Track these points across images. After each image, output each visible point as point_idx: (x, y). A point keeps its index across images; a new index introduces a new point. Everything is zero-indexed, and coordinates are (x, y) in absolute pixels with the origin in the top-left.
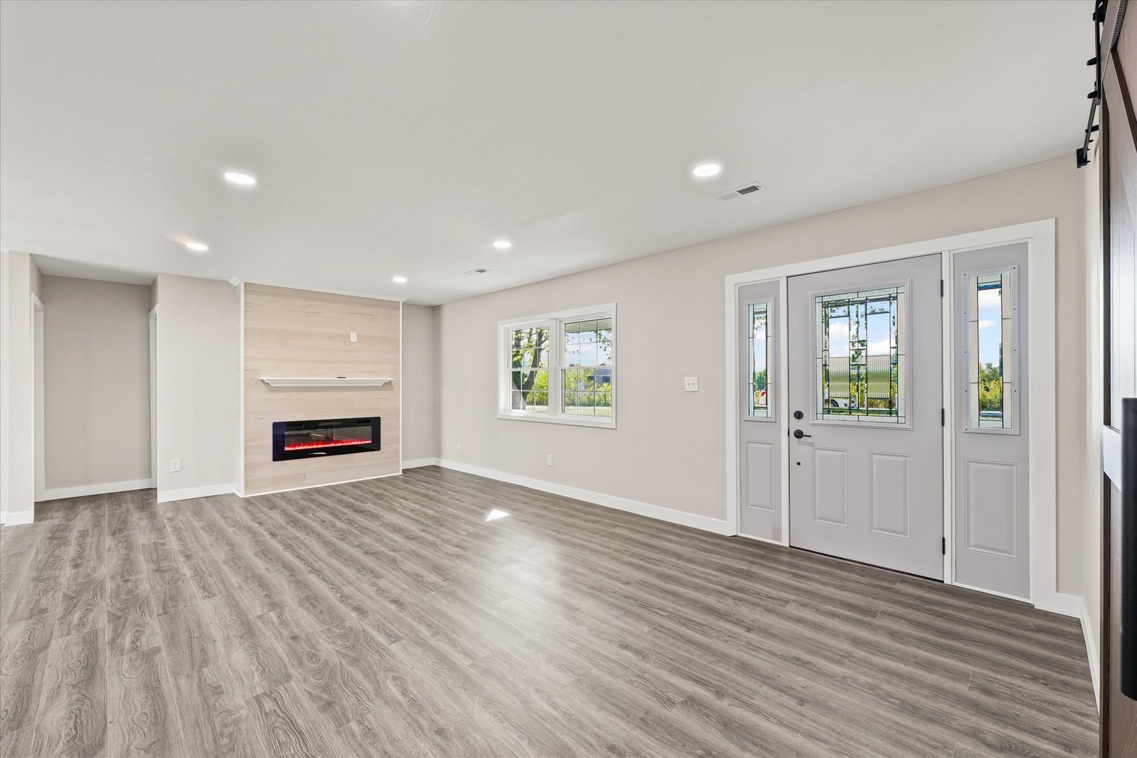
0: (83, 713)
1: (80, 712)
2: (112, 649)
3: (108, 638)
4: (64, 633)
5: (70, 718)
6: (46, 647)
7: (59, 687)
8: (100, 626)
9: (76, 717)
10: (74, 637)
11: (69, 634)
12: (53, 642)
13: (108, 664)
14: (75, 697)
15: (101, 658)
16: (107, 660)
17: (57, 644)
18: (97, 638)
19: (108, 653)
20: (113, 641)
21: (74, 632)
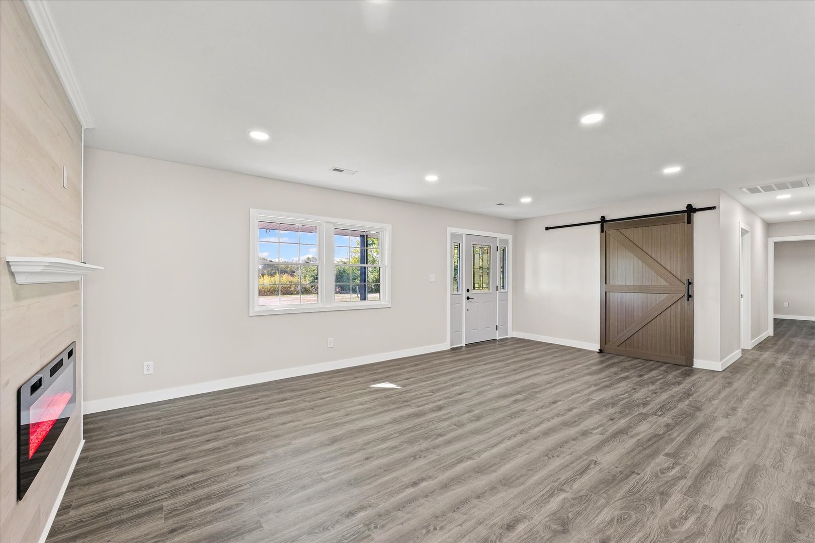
0: (723, 452)
1: (724, 453)
2: (688, 472)
3: (683, 482)
4: (707, 510)
5: (730, 453)
6: (726, 506)
7: (729, 471)
8: (679, 497)
9: (727, 452)
10: (703, 501)
11: (705, 507)
12: (719, 508)
13: (696, 466)
14: (724, 461)
15: (697, 472)
16: (695, 468)
17: (717, 504)
18: (689, 488)
19: (691, 471)
20: (683, 477)
21: (700, 506)
